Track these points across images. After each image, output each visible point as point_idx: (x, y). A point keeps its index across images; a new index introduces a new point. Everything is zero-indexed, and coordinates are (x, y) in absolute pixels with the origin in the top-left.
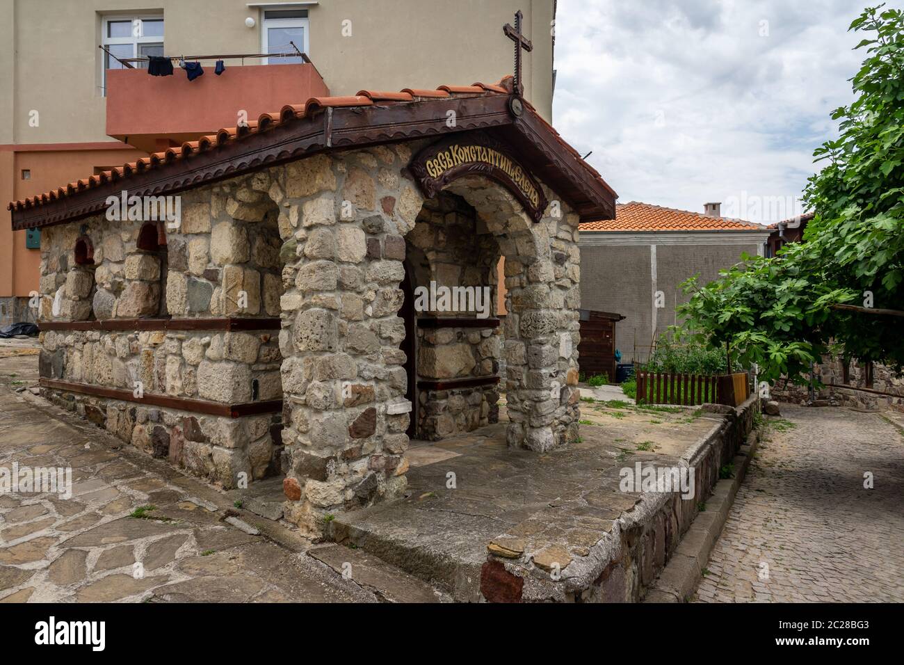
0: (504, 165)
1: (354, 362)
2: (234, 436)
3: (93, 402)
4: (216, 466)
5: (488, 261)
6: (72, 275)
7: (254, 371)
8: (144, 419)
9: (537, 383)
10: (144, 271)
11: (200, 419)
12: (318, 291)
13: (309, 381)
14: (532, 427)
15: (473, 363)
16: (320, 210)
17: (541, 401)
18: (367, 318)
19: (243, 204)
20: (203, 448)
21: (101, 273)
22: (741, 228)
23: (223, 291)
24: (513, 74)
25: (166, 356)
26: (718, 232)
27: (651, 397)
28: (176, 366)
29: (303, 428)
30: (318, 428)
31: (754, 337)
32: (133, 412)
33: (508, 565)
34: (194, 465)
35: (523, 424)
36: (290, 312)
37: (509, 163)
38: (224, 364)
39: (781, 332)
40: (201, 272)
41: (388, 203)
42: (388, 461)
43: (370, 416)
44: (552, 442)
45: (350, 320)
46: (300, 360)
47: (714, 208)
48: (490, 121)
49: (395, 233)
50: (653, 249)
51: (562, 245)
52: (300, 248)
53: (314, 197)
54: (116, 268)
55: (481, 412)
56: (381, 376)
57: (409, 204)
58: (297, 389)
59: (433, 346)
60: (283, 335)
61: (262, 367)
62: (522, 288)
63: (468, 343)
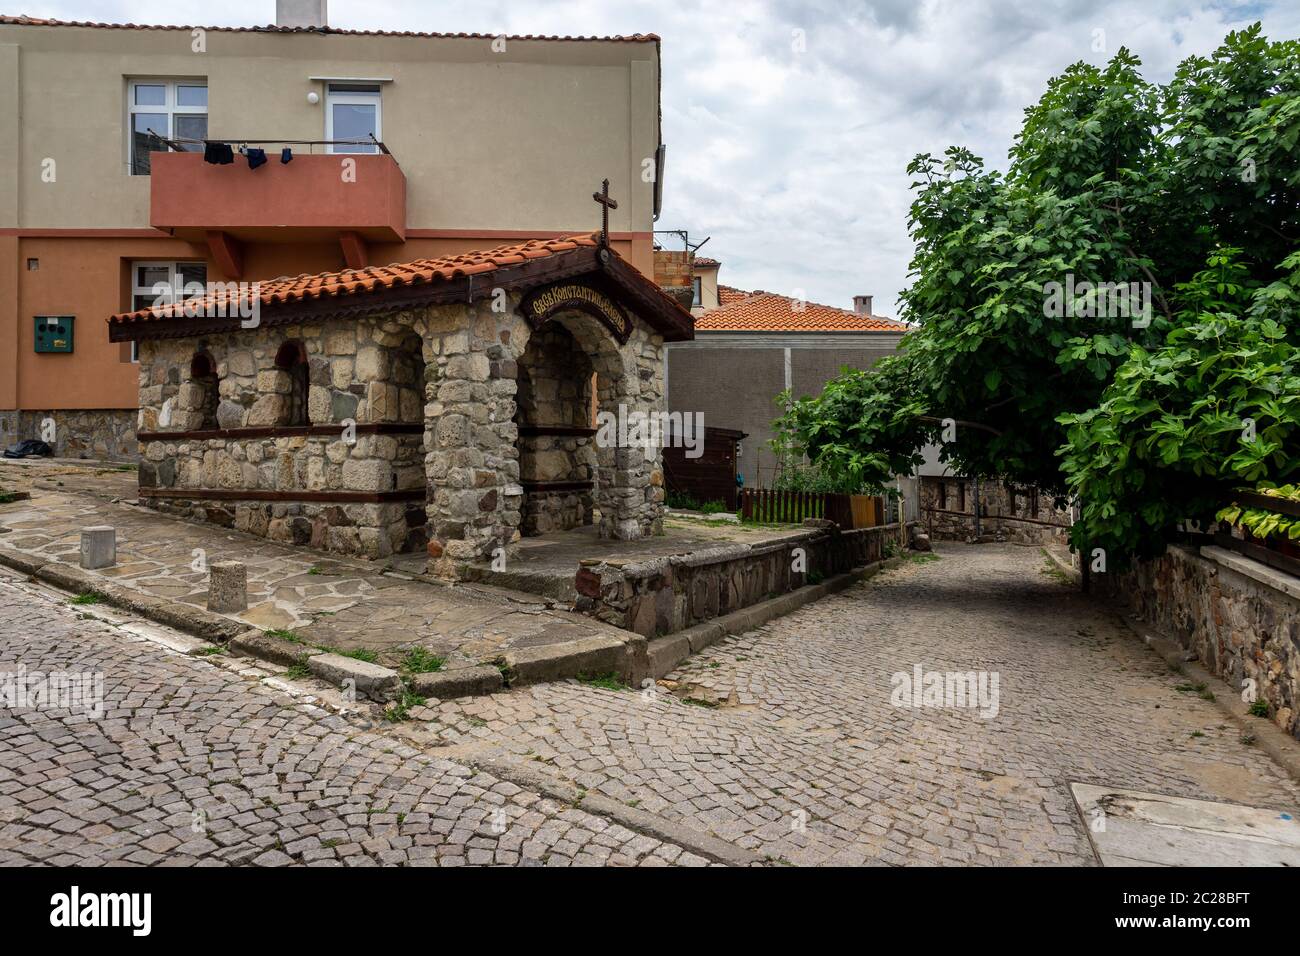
0: (595, 299)
1: (482, 455)
2: (379, 518)
3: (217, 505)
4: (361, 543)
5: (583, 375)
6: (185, 388)
7: (394, 467)
8: (282, 513)
9: (624, 481)
10: (280, 384)
11: (345, 507)
12: (457, 402)
13: (449, 468)
14: (620, 519)
15: (569, 468)
16: (457, 343)
17: (627, 497)
18: (490, 422)
19: (388, 334)
20: (349, 531)
21: (226, 386)
22: (888, 329)
23: (370, 403)
24: (601, 229)
25: (307, 458)
26: (862, 333)
27: (758, 514)
28: (320, 466)
29: (444, 503)
30: (457, 501)
31: (836, 449)
32: (269, 510)
33: (592, 569)
34: (340, 545)
35: (612, 518)
36: (433, 418)
37: (599, 297)
38: (369, 461)
39: (865, 445)
40: (345, 387)
41: (505, 336)
42: (506, 531)
43: (493, 495)
44: (637, 532)
45: (479, 424)
46: (442, 453)
47: (865, 303)
48: (582, 269)
49: (510, 358)
50: (788, 352)
51: (647, 363)
52: (441, 370)
53: (452, 333)
54: (246, 382)
55: (577, 513)
56: (501, 466)
57: (520, 336)
58: (440, 474)
59: (534, 451)
60: (427, 436)
61: (400, 464)
62: (612, 400)
63: (565, 450)
